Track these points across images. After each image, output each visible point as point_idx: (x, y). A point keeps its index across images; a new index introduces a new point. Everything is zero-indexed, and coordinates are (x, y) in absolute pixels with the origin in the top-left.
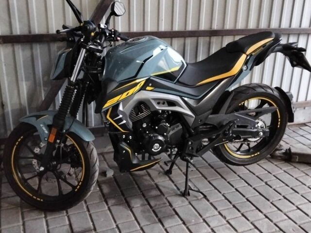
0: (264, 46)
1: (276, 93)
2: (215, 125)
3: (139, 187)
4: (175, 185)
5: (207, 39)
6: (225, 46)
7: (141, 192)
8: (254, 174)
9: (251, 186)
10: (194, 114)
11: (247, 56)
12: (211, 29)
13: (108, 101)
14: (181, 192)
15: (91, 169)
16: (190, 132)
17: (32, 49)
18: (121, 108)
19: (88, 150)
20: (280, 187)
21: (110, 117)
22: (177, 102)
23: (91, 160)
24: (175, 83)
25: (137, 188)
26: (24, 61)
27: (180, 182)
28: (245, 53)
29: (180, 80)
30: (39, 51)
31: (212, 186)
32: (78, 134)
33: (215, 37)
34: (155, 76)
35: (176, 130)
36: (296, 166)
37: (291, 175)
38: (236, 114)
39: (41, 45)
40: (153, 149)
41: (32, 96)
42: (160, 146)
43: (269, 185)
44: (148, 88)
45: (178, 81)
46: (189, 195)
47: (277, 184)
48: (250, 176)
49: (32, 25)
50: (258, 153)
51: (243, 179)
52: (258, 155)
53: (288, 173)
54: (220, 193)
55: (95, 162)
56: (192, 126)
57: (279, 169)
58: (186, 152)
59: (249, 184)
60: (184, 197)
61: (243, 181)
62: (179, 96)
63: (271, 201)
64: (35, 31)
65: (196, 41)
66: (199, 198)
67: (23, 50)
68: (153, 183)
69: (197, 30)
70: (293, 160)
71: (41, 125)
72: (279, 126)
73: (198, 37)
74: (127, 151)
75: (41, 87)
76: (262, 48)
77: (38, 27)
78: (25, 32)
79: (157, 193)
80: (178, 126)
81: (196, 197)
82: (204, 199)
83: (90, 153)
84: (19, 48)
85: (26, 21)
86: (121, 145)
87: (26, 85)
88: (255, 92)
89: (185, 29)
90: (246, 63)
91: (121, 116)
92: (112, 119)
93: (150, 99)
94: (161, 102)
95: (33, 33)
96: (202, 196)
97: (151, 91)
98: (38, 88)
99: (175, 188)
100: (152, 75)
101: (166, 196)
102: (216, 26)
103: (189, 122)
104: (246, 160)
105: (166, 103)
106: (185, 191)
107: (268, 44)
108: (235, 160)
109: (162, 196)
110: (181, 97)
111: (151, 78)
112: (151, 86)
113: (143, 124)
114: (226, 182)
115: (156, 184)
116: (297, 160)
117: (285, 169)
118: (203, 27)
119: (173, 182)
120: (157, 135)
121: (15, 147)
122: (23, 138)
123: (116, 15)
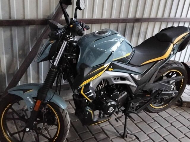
0: (183, 38)
1: (183, 67)
2: (147, 90)
3: (90, 131)
4: (115, 128)
5: (132, 24)
6: (155, 35)
7: (93, 135)
8: (162, 117)
9: (163, 127)
10: (137, 85)
11: (174, 45)
12: (135, 17)
13: (84, 82)
14: (120, 134)
15: (65, 128)
16: (131, 97)
17: (11, 30)
18: (91, 85)
19: (63, 115)
20: (180, 127)
21: (83, 92)
22: (127, 78)
23: (65, 122)
24: (126, 65)
25: (90, 132)
26: (4, 40)
27: (117, 126)
28: (173, 43)
29: (130, 62)
30: (16, 32)
31: (138, 128)
32: (56, 103)
33: (137, 23)
34: (115, 60)
35: (123, 95)
36: (185, 110)
37: (184, 117)
38: (160, 82)
39: (19, 28)
40: (109, 111)
41: (10, 65)
42: (113, 109)
43: (173, 126)
44: (110, 69)
45: (129, 63)
46: (126, 137)
47: (178, 125)
48: (160, 119)
49: (12, 13)
50: (167, 105)
51: (156, 121)
52: (167, 106)
53: (182, 116)
54: (145, 133)
55: (68, 123)
56: (134, 93)
57: (176, 112)
58: (129, 111)
59: (161, 126)
60: (124, 139)
61: (157, 123)
62: (129, 73)
63: (178, 139)
64: (14, 17)
65: (125, 25)
66: (133, 139)
67: (4, 31)
68: (99, 127)
69: (126, 18)
70: (183, 106)
71: (28, 97)
72: (181, 87)
73: (127, 23)
74: (90, 113)
75: (17, 58)
76: (183, 39)
77: (16, 14)
78: (7, 18)
79: (105, 136)
80: (124, 93)
81: (131, 138)
82: (137, 140)
83: (64, 117)
84: (1, 30)
85: (7, 9)
86: (86, 109)
87: (6, 57)
88: (173, 67)
89: (119, 17)
90: (173, 50)
91: (91, 91)
92: (84, 94)
93: (111, 77)
94: (117, 78)
95: (12, 19)
96: (135, 137)
97: (112, 71)
98: (15, 59)
99: (115, 131)
100: (114, 60)
101: (111, 138)
102: (138, 16)
103: (132, 90)
104: (160, 109)
105: (120, 79)
106: (123, 134)
107: (186, 36)
108: (153, 110)
109: (108, 138)
110: (130, 74)
111: (113, 62)
112: (112, 68)
113: (101, 92)
114: (146, 124)
115: (101, 128)
116: (186, 106)
117: (179, 112)
118: (131, 16)
119: (113, 126)
120: (112, 100)
121: (4, 111)
122: (10, 105)
123: (80, 9)
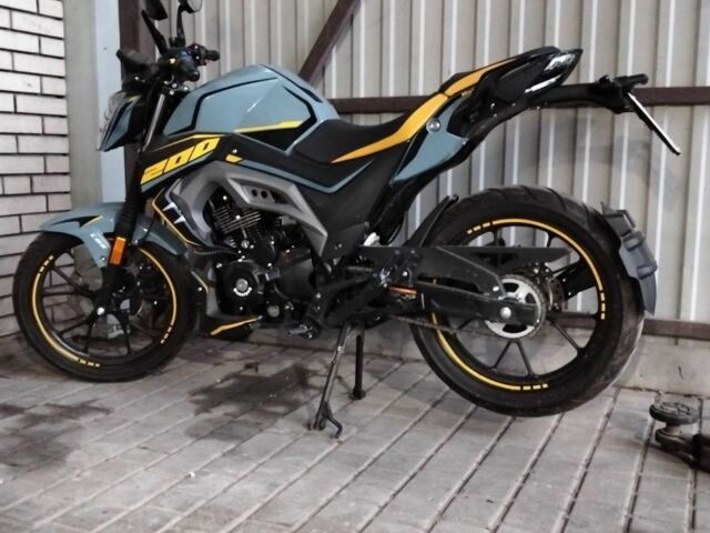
11: (449, 98)
13: (147, 170)
18: (177, 190)
21: (156, 203)
22: (287, 196)
29: (299, 148)
34: (245, 134)
38: (440, 247)
40: (235, 290)
42: (249, 285)
44: (231, 158)
52: (542, 390)
62: (294, 183)
90: (438, 113)
91: (172, 205)
92: (161, 210)
93: (227, 178)
94: (259, 190)
100: (237, 131)
103: (314, 246)
105: (270, 196)
110: (297, 184)
112: (237, 155)
121: (39, 275)
122: (51, 258)
123: (190, 11)
